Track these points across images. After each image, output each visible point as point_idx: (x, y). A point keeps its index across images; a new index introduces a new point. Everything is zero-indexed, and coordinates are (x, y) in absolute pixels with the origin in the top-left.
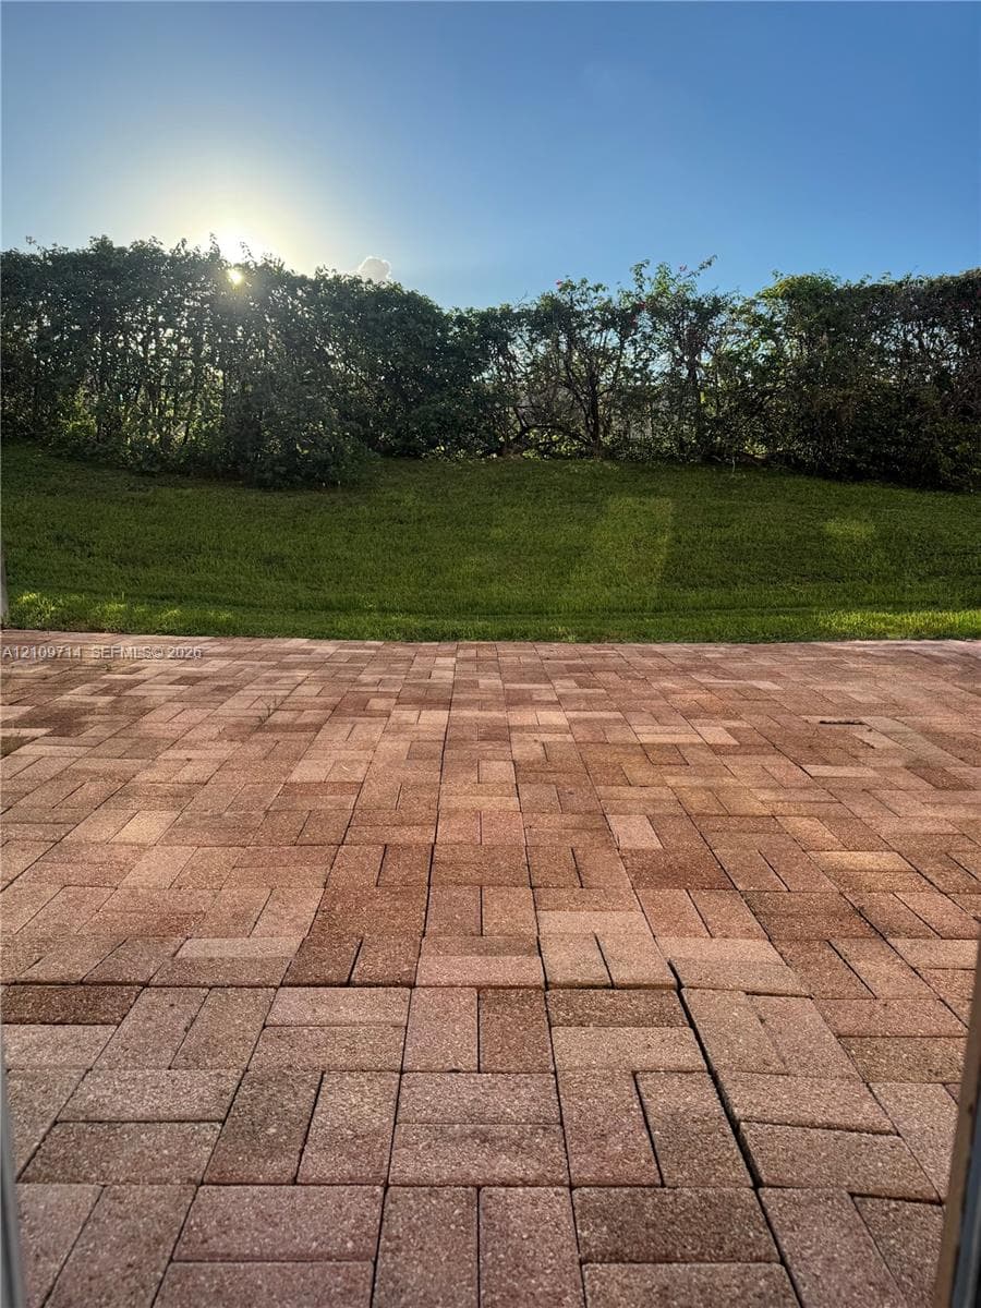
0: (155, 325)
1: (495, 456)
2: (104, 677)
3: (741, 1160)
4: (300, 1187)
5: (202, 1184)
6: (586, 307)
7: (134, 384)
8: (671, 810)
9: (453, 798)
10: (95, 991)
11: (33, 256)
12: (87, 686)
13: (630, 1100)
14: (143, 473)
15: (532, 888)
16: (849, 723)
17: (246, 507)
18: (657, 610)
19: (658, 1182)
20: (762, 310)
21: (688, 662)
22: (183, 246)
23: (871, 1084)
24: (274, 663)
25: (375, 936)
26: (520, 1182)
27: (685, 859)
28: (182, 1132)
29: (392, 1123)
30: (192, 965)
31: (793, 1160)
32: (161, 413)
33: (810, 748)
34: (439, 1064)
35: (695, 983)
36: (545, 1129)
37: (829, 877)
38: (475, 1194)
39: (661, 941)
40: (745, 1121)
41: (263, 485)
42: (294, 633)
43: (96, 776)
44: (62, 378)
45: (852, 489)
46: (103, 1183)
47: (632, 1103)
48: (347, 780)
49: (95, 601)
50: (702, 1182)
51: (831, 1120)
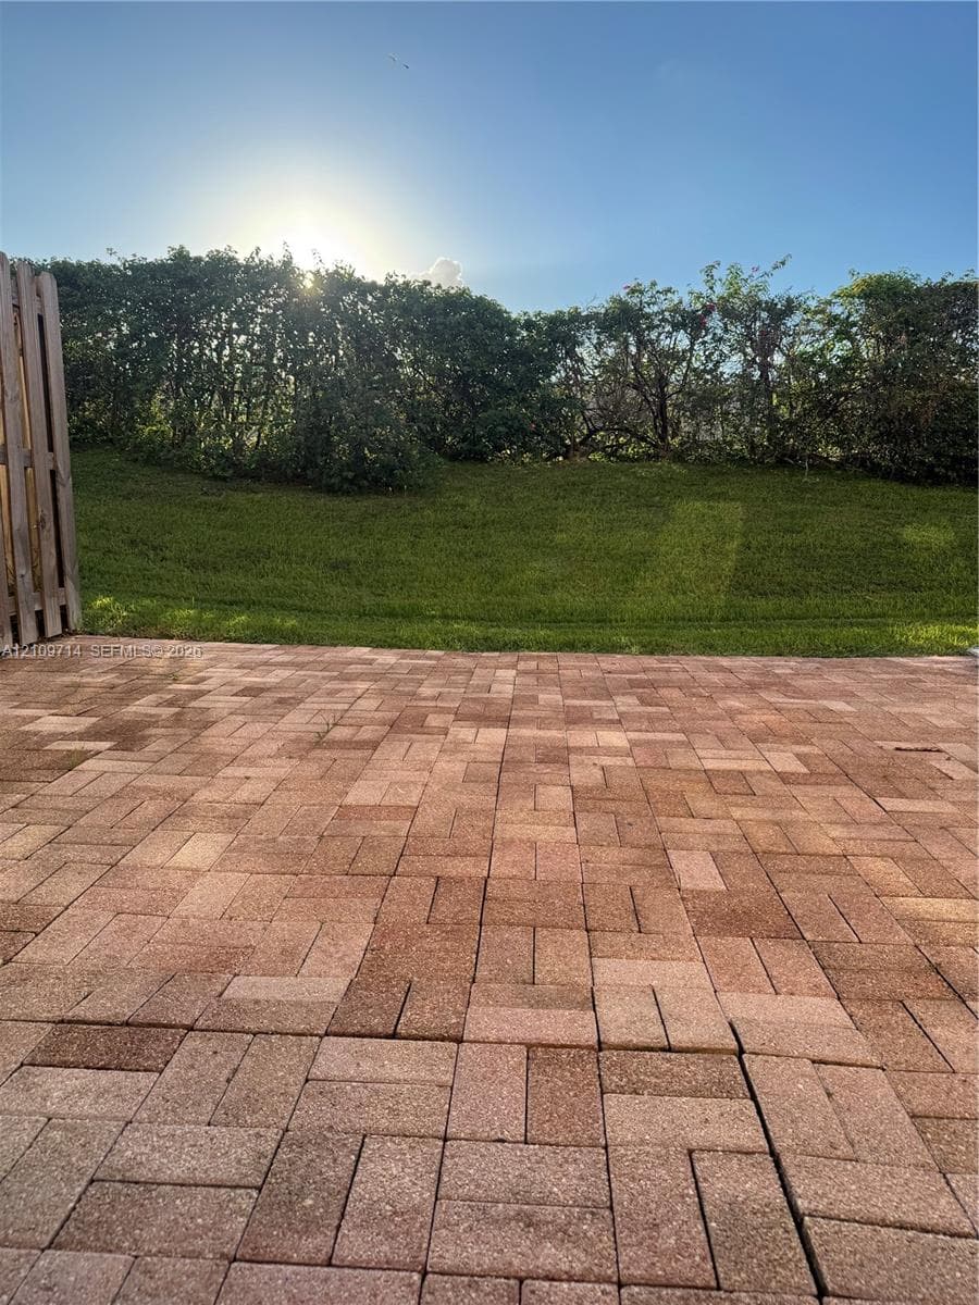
0: (229, 331)
1: (561, 458)
2: (170, 687)
3: (805, 1261)
4: (334, 1270)
5: (235, 1260)
6: (655, 309)
7: (208, 390)
8: (736, 846)
9: (507, 827)
10: (140, 1034)
11: (114, 266)
12: (152, 697)
13: (685, 1184)
14: (216, 477)
15: (587, 930)
16: (925, 750)
17: (315, 512)
18: (725, 619)
19: (713, 1283)
20: (837, 310)
21: (756, 678)
22: (257, 253)
23: (949, 1176)
24: (335, 674)
25: (424, 980)
26: (565, 1277)
27: (750, 903)
28: (217, 1198)
29: (434, 1200)
30: (237, 1007)
31: (862, 1265)
32: (234, 418)
33: (885, 778)
34: (483, 1132)
35: (758, 1048)
36: (593, 1213)
37: (903, 927)
38: (517, 1287)
39: (723, 997)
40: (810, 1215)
41: (331, 490)
42: (357, 642)
43: (155, 793)
44: (138, 385)
45: (931, 494)
46: (134, 1253)
47: (687, 1188)
48: (402, 803)
49: (167, 606)
50: (762, 1286)
51: (904, 1218)
